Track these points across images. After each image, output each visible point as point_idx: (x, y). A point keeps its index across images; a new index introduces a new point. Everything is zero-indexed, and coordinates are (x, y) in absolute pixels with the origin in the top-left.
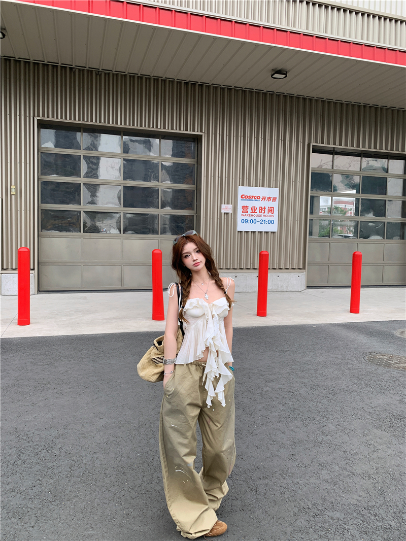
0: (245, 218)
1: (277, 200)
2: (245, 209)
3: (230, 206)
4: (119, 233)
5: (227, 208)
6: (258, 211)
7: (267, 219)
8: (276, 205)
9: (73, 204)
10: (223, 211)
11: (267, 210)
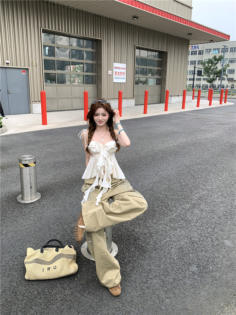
0: (116, 77)
1: (126, 69)
2: (116, 72)
3: (111, 71)
4: (70, 84)
5: (110, 73)
6: (120, 74)
7: (123, 77)
8: (125, 71)
9: (53, 70)
10: (109, 74)
11: (122, 73)
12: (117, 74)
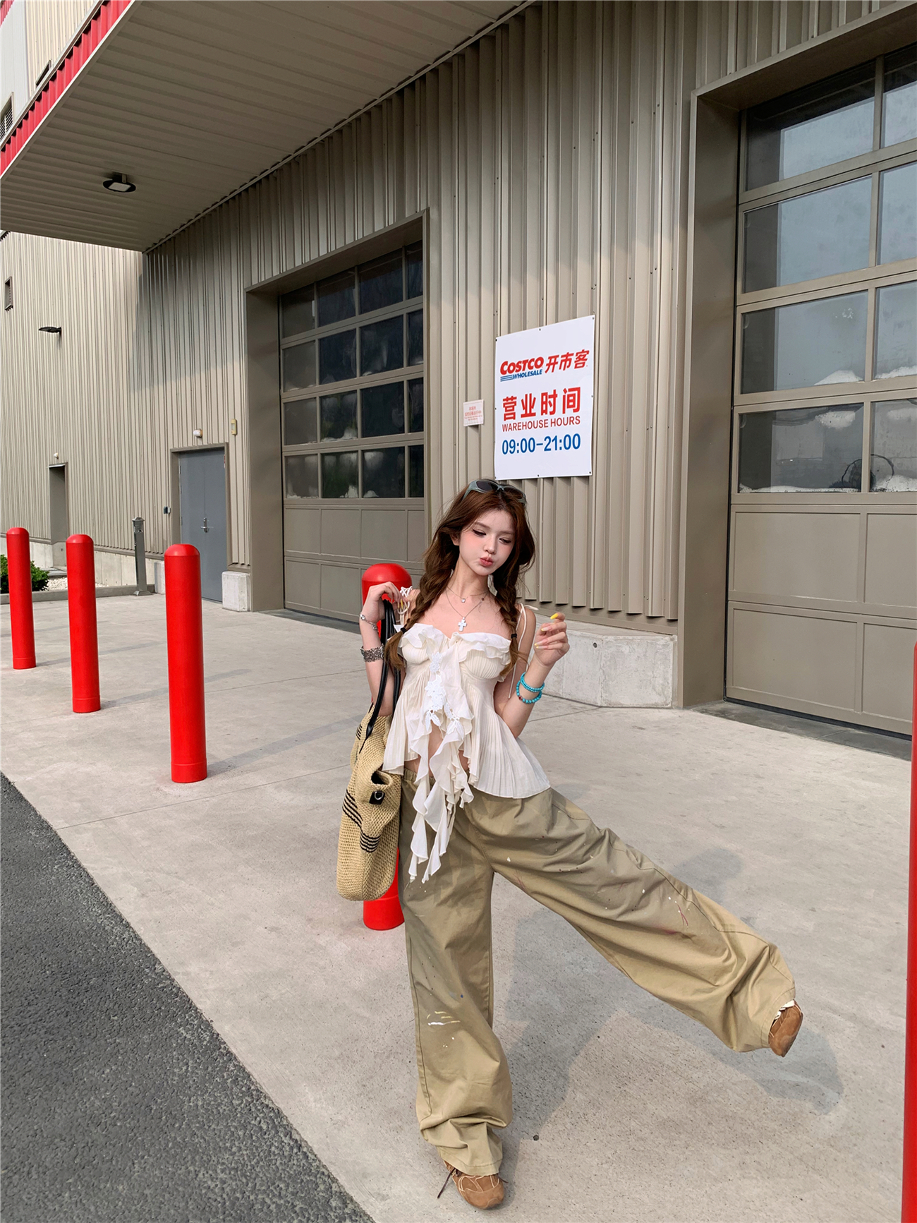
0: (509, 436)
3: (479, 405)
5: (473, 413)
6: (537, 409)
10: (466, 422)
11: (559, 401)
12: (514, 418)
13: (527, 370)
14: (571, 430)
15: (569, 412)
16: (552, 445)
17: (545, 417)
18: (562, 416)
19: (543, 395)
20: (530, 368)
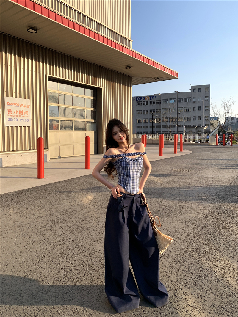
2: (10, 111)
6: (18, 113)
7: (24, 118)
8: (29, 110)
11: (24, 113)
12: (11, 114)
13: (15, 105)
14: (27, 118)
15: (26, 115)
16: (22, 120)
17: (20, 115)
18: (24, 115)
19: (20, 111)
20: (16, 105)
